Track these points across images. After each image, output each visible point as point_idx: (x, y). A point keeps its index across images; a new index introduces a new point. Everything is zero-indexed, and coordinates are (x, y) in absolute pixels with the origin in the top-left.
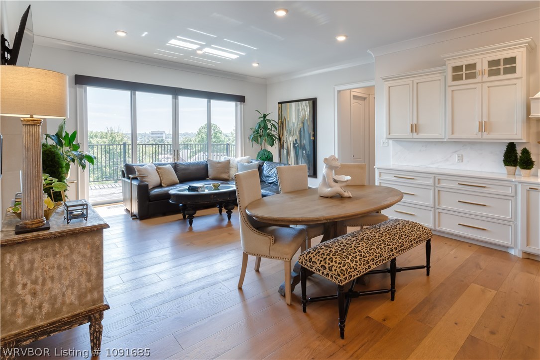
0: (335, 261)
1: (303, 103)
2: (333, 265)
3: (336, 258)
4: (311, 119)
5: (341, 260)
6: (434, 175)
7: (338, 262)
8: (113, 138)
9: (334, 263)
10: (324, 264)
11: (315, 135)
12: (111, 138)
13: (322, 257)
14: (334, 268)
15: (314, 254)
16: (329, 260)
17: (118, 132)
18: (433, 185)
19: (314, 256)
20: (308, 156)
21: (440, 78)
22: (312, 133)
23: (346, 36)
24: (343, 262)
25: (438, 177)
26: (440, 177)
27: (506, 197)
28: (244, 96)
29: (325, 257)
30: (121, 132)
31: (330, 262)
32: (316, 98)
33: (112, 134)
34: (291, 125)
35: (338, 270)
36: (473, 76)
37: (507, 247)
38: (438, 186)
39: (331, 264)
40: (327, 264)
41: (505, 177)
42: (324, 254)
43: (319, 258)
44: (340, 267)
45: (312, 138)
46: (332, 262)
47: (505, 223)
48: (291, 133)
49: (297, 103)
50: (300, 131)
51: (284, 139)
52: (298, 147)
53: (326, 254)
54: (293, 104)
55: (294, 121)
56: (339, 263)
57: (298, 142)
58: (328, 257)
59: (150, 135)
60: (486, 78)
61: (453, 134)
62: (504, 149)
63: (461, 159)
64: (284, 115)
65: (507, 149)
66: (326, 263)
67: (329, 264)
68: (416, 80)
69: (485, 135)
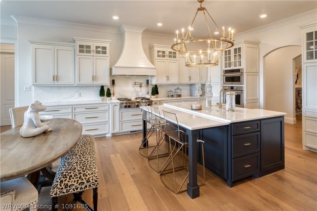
0: (89, 174)
2: (89, 178)
3: (87, 172)
5: (91, 171)
6: (72, 106)
7: (90, 173)
9: (88, 176)
10: (82, 181)
13: (77, 178)
14: (91, 179)
15: (68, 180)
16: (83, 176)
18: (71, 112)
19: (69, 182)
21: (71, 49)
24: (92, 172)
25: (74, 107)
26: (75, 106)
27: (105, 111)
29: (79, 176)
31: (85, 177)
35: (94, 178)
36: (89, 52)
37: (105, 134)
38: (74, 112)
39: (87, 178)
40: (84, 179)
41: (101, 102)
42: (77, 175)
43: (75, 179)
44: (94, 175)
46: (87, 176)
47: (105, 123)
53: (77, 174)
56: (92, 174)
58: (82, 175)
60: (95, 54)
61: (79, 81)
62: (100, 89)
63: (80, 95)
65: (101, 88)
66: (82, 180)
67: (86, 179)
68: (57, 48)
69: (95, 82)
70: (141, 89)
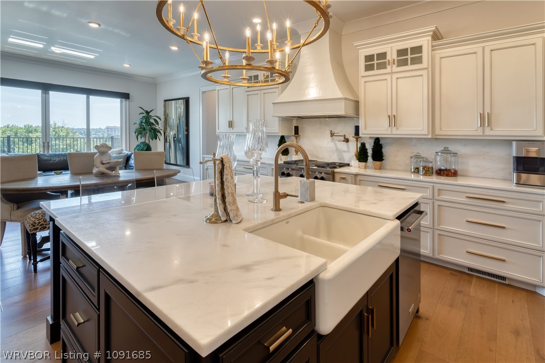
1: (180, 101)
4: (185, 116)
8: (56, 133)
11: (188, 130)
12: (54, 133)
17: (63, 127)
20: (183, 149)
22: (185, 128)
23: (179, 48)
28: (129, 94)
30: (66, 127)
32: (189, 98)
33: (55, 128)
34: (172, 121)
45: (186, 133)
48: (171, 129)
49: (175, 101)
50: (178, 126)
51: (167, 133)
52: (176, 140)
54: (173, 102)
55: (173, 117)
57: (176, 136)
59: (106, 131)
64: (167, 112)
70: (348, 147)
